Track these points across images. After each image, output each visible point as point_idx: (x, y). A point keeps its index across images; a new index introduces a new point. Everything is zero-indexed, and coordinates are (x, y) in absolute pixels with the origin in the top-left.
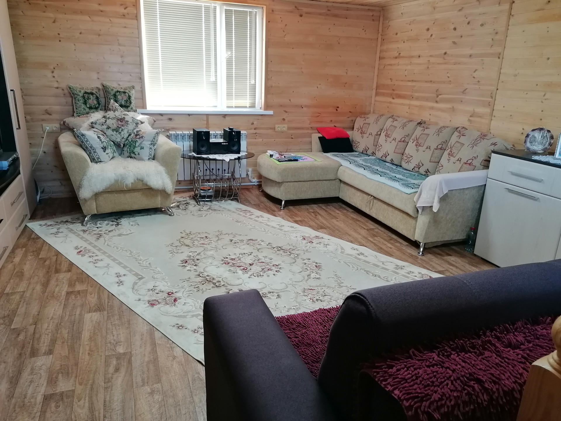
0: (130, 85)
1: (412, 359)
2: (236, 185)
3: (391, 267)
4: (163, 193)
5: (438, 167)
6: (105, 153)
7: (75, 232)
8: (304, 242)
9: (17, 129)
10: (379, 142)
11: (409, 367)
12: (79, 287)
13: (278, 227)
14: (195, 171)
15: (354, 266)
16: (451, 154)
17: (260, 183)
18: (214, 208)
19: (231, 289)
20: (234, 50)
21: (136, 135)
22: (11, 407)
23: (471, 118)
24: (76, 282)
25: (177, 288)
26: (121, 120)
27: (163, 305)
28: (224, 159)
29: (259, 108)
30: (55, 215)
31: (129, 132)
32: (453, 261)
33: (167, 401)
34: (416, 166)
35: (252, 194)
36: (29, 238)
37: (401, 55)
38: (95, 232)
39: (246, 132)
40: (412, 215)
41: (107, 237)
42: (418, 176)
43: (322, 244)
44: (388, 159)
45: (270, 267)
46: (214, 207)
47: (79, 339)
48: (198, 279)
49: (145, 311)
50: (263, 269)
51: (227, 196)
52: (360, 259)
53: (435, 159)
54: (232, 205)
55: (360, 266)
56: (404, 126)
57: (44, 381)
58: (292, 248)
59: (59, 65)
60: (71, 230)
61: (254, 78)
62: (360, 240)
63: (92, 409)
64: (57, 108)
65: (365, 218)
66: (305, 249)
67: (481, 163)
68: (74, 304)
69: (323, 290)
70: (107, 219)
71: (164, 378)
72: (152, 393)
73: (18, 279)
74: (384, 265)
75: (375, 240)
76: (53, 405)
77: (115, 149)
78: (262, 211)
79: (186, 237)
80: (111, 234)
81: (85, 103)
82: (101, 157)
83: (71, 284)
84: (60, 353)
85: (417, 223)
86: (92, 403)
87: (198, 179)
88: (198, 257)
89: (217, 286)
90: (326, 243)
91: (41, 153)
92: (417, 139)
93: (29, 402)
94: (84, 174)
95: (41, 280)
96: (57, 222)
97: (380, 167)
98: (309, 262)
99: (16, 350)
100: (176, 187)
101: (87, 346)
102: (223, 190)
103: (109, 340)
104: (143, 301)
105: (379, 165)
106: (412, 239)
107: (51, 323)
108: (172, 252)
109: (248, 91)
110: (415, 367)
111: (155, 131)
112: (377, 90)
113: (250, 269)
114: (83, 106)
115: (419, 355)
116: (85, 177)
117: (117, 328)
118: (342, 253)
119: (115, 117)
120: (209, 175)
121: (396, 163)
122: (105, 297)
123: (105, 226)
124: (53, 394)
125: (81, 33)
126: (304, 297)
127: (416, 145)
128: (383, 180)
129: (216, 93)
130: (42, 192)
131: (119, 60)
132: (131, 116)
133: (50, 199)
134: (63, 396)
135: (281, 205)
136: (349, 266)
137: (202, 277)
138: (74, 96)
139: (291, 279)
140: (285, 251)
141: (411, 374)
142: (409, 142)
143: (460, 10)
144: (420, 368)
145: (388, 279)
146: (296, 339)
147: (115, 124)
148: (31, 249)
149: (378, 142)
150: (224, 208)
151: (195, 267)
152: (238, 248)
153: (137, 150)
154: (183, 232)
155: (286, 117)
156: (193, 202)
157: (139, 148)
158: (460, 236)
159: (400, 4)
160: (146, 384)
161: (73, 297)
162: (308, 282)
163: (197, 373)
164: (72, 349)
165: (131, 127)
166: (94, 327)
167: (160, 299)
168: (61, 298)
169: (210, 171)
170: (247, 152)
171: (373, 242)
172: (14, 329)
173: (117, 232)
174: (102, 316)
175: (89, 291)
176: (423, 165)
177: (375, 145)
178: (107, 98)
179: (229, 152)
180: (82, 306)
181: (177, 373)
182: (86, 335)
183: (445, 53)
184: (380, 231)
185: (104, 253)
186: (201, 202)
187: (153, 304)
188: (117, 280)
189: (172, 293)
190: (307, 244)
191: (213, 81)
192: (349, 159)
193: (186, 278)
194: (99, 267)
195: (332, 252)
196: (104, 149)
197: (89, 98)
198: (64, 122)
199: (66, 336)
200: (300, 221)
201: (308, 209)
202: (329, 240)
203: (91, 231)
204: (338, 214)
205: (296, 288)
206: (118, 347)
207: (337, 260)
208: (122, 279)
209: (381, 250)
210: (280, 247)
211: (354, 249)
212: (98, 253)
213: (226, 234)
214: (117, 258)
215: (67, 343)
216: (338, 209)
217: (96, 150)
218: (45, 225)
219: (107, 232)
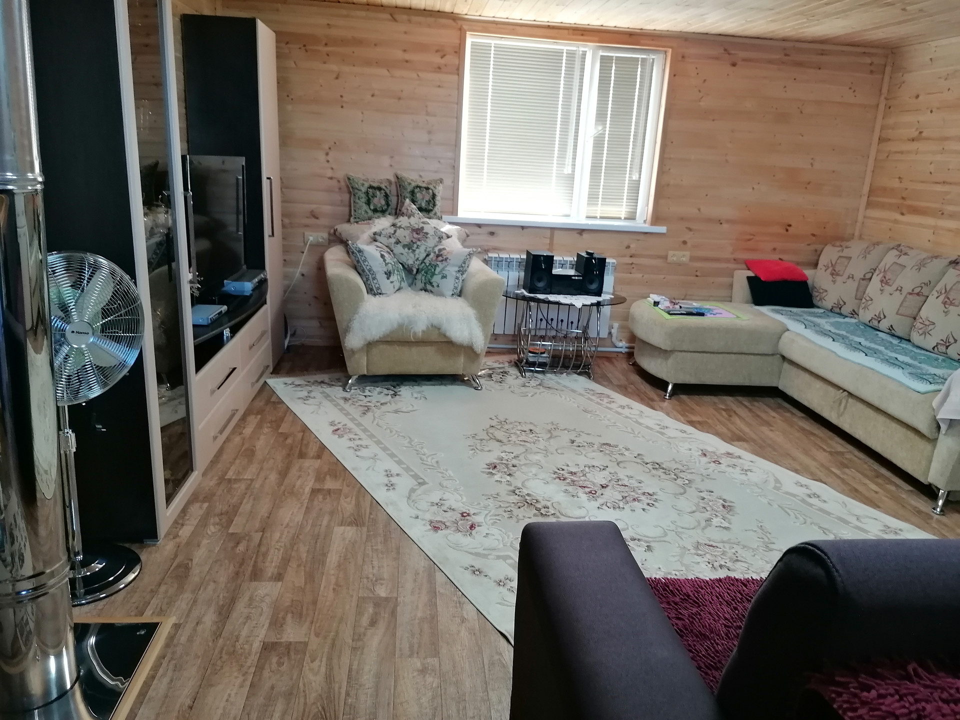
0: (436, 176)
1: (912, 682)
2: (589, 349)
3: (874, 527)
4: (469, 351)
6: (389, 281)
7: (333, 399)
8: (704, 460)
9: (270, 236)
10: (867, 292)
11: (906, 695)
12: (330, 484)
13: (657, 428)
14: (522, 321)
15: (798, 515)
17: (631, 350)
18: (548, 384)
20: (608, 122)
21: (438, 256)
22: (216, 652)
24: (326, 475)
25: (477, 507)
26: (419, 231)
27: (452, 532)
28: (574, 304)
29: (643, 219)
30: (307, 370)
31: (427, 250)
33: (446, 689)
34: (942, 342)
35: (616, 367)
36: (268, 402)
37: (924, 135)
38: (361, 403)
39: (614, 261)
40: (926, 434)
41: (378, 413)
42: (943, 361)
43: (738, 468)
44: (884, 325)
45: (637, 496)
46: (548, 382)
47: (323, 565)
48: (512, 497)
49: (423, 536)
50: (624, 497)
51: (572, 366)
52: (811, 505)
54: (579, 382)
55: (810, 517)
56: (921, 265)
57: (265, 620)
58: (681, 468)
59: (337, 143)
60: (327, 396)
61: (638, 170)
62: (814, 469)
63: (329, 678)
64: (327, 209)
65: (828, 431)
66: (705, 473)
68: (321, 509)
69: (733, 551)
70: (380, 384)
71: (444, 651)
72: (423, 671)
73: (246, 460)
74: (861, 522)
75: (844, 473)
76: (275, 660)
77: (404, 275)
78: (630, 398)
79: (499, 427)
80: (384, 408)
81: (368, 203)
82: (382, 287)
83: (320, 478)
84: (293, 582)
85: (936, 451)
86: (330, 669)
87: (527, 334)
88: (515, 462)
89: (542, 514)
90: (746, 468)
91: (298, 275)
92: (946, 291)
93: (241, 648)
94: (355, 310)
95: (277, 466)
96: (309, 382)
97: (866, 339)
98: (709, 497)
99: (232, 565)
100: (490, 343)
101: (333, 577)
102: (566, 357)
103: (366, 572)
104: (423, 520)
105: (863, 335)
106: (922, 480)
107: (286, 533)
108: (474, 447)
109: (626, 191)
110: (916, 697)
111: (467, 250)
112: (870, 198)
113: (602, 494)
114: (365, 207)
115: (927, 677)
116: (357, 316)
117: (380, 556)
118: (775, 488)
119: (409, 225)
120: (544, 329)
121: (899, 333)
122: (366, 505)
123: (377, 394)
124: (276, 643)
125: (373, 96)
126: (696, 557)
127: (945, 303)
128: (870, 362)
129: (569, 193)
130: (293, 335)
131: (425, 138)
132: (433, 226)
133: (303, 345)
134: (289, 649)
135: (666, 391)
136: (789, 514)
137: (519, 496)
138: (354, 191)
139: (673, 522)
140: (666, 471)
141: (908, 708)
142: (930, 296)
144: (927, 701)
146: (680, 623)
147: (407, 237)
148: (269, 418)
149: (865, 292)
150: (564, 386)
151: (508, 478)
152: (583, 456)
153: (436, 279)
154: (494, 418)
155: (690, 239)
156: (514, 371)
157: (440, 276)
159: (929, 43)
160: (415, 655)
161: (321, 497)
162: (705, 531)
163: (497, 653)
164: (311, 577)
165: (431, 242)
166: (346, 549)
167: (448, 521)
168: (304, 498)
169: (547, 322)
170: (613, 294)
171: (839, 477)
172: (232, 534)
173: (393, 407)
174: (359, 533)
175: (343, 491)
176: (956, 341)
177: (858, 297)
178: (401, 195)
179: (582, 293)
180: (332, 513)
181: (466, 646)
182: (333, 559)
184: (855, 458)
185: (372, 436)
186: (528, 372)
187: (437, 528)
188: (385, 480)
189: (469, 515)
190: (710, 465)
191: (569, 174)
192: (803, 320)
193: (493, 493)
194: (362, 457)
195: (756, 485)
196: (388, 274)
197: (374, 196)
198: (335, 231)
199: (304, 555)
200: (699, 422)
201: (715, 403)
202: (752, 462)
203: (355, 400)
204: (774, 417)
205: (681, 538)
206: (378, 587)
207: (765, 501)
208: (394, 480)
209: (855, 493)
210: (657, 464)
211: (801, 486)
212: (362, 435)
213: (564, 430)
214: (389, 447)
215: (305, 567)
216: (774, 410)
217: (377, 275)
218: (292, 384)
219: (379, 404)
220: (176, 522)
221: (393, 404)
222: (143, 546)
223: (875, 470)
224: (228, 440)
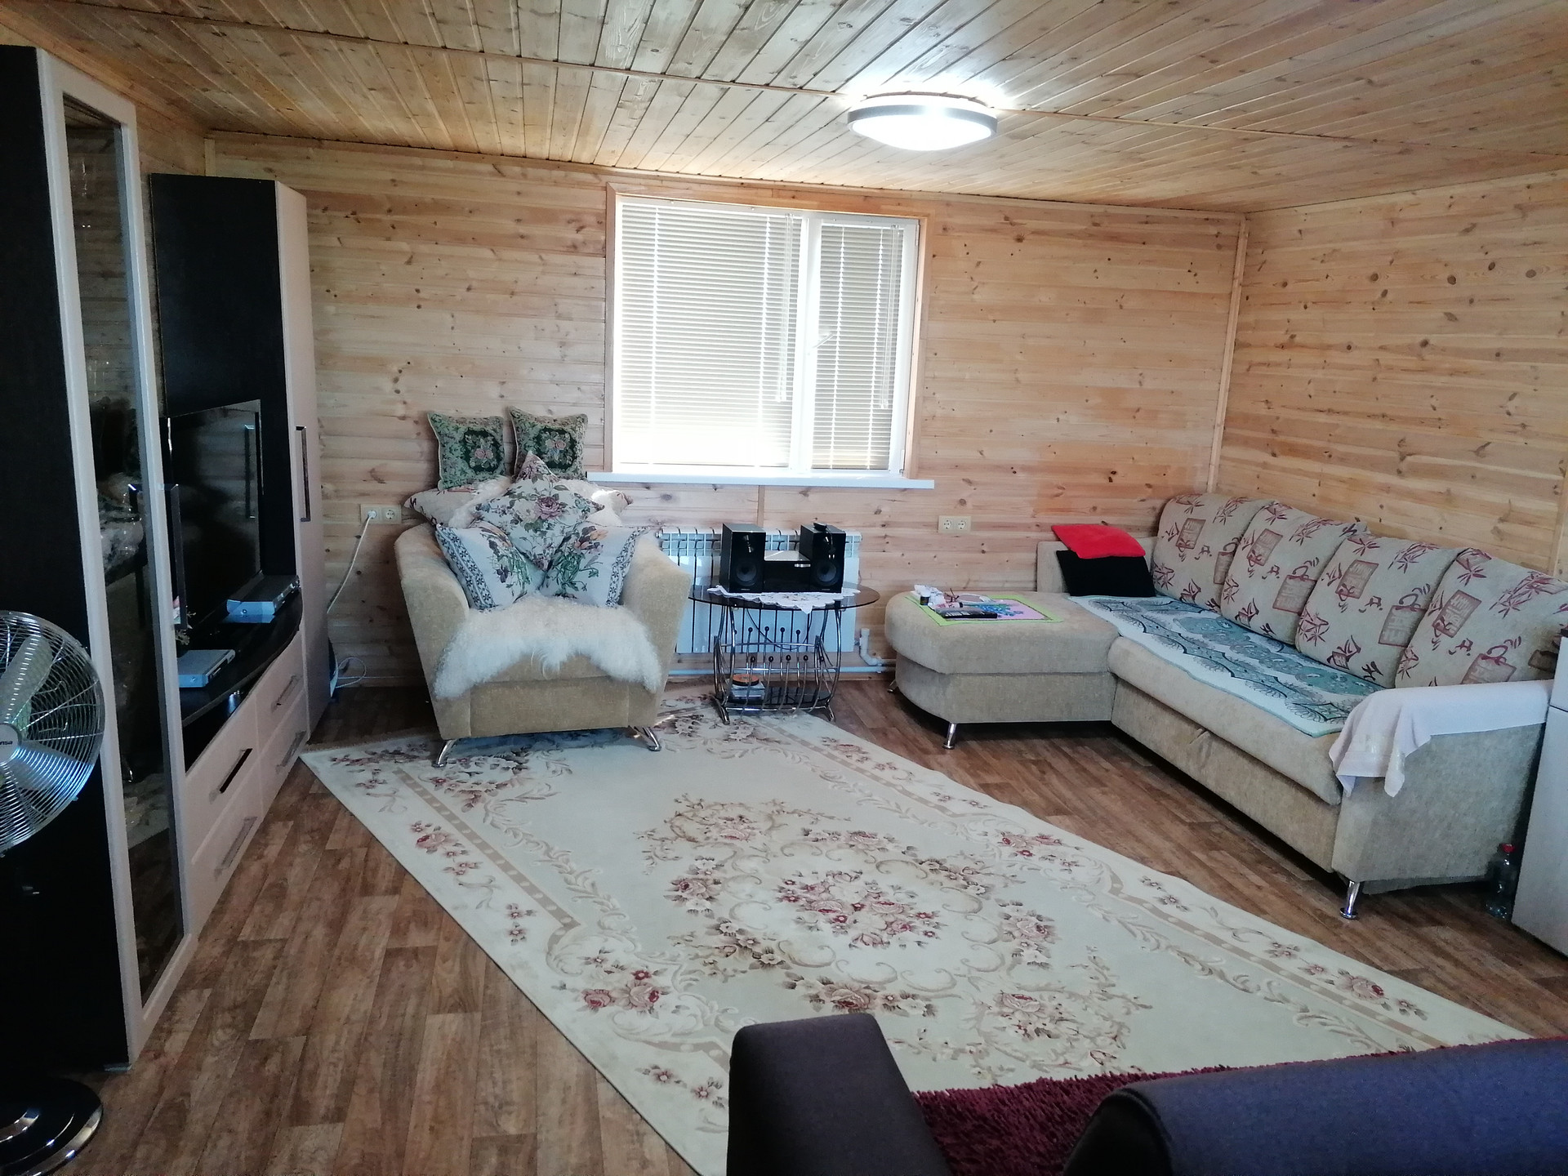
0: (576, 412)
2: (826, 672)
3: (1258, 947)
4: (638, 689)
5: (1404, 658)
6: (504, 585)
7: (415, 783)
8: (1007, 850)
9: (302, 520)
10: (1229, 574)
12: (416, 938)
13: (935, 800)
14: (720, 633)
15: (1148, 935)
16: (1441, 627)
17: (890, 669)
18: (766, 734)
19: (799, 975)
20: (839, 325)
21: (582, 541)
23: (1501, 526)
24: (409, 922)
25: (658, 960)
26: (549, 501)
27: (621, 1009)
28: (799, 606)
29: (894, 476)
30: (368, 734)
31: (565, 531)
32: (1446, 941)
34: (1339, 651)
35: (869, 698)
36: (304, 796)
37: (1297, 339)
38: (463, 787)
39: (859, 534)
40: (1323, 797)
41: (491, 801)
42: (1344, 679)
43: (1057, 862)
44: (1257, 623)
45: (908, 920)
46: (765, 731)
47: (410, 1085)
48: (715, 937)
49: (575, 1021)
50: (889, 924)
51: (801, 701)
52: (1166, 916)
53: (1396, 635)
54: (812, 728)
55: (1165, 938)
56: (1303, 535)
58: (973, 866)
59: (412, 363)
60: (406, 778)
61: (888, 395)
62: (1167, 855)
64: (398, 466)
65: (1186, 790)
66: (1009, 872)
67: (1531, 659)
68: (403, 986)
69: (1055, 1003)
70: (494, 750)
73: (272, 905)
74: (1239, 939)
75: (1213, 859)
77: (529, 573)
78: (893, 751)
79: (690, 815)
80: (502, 793)
81: (467, 457)
82: (493, 595)
83: (399, 929)
84: (362, 1121)
85: (1339, 823)
87: (729, 651)
88: (717, 875)
89: (763, 963)
90: (1069, 860)
91: (350, 573)
92: (1340, 575)
94: (451, 639)
95: (326, 912)
96: (375, 754)
97: (1232, 648)
98: (1017, 914)
99: (258, 1100)
100: (670, 670)
101: (428, 1107)
102: (791, 686)
103: (483, 1094)
104: (573, 990)
105: (1228, 641)
106: (1323, 866)
107: (345, 1033)
108: (652, 854)
109: (871, 427)
111: (629, 529)
112: (1227, 430)
113: (855, 922)
114: (461, 464)
116: (453, 645)
117: (505, 1062)
118: (1115, 891)
119: (534, 493)
120: (755, 643)
121: (1278, 635)
122: (478, 972)
123: (489, 770)
125: (469, 289)
126: (1001, 1018)
127: (1340, 593)
128: (1238, 686)
129: (785, 432)
130: (344, 670)
131: (556, 352)
132: (573, 491)
133: (362, 689)
135: (945, 733)
136: (1134, 934)
137: (725, 934)
138: (441, 439)
139: (965, 962)
140: (951, 873)
142: (1319, 581)
143: (1467, 231)
145: (1247, 984)
147: (532, 512)
148: (308, 824)
149: (1227, 573)
150: (791, 736)
151: (708, 904)
152: (823, 856)
153: (581, 577)
154: (681, 799)
155: (970, 496)
156: (710, 714)
157: (588, 572)
158: (1472, 868)
159: (1295, 209)
161: (402, 964)
162: (1013, 973)
164: (391, 1111)
165: (571, 519)
166: (449, 1055)
167: (615, 989)
168: (373, 967)
169: (760, 633)
170: (859, 587)
171: (1206, 867)
172: (257, 1041)
173: (518, 790)
174: (469, 1023)
175: (440, 950)
176: (1359, 650)
177: (1218, 580)
178: (519, 444)
179: (813, 588)
180: (422, 991)
182: (426, 1075)
183: (1425, 344)
184: (1227, 833)
185: (483, 846)
186: (732, 714)
187: (597, 1003)
188: (509, 924)
189: (647, 975)
190: (1016, 858)
191: (783, 403)
192: (1141, 619)
193: (684, 933)
194: (468, 886)
195: (1084, 887)
196: (503, 574)
197: (476, 446)
198: (413, 503)
199: (378, 1072)
200: (998, 786)
201: (1020, 752)
202: (1077, 848)
203: (454, 781)
204: (1107, 771)
205: (978, 989)
206: (503, 1117)
207: (1099, 914)
208: (523, 922)
209: (1229, 892)
210: (938, 862)
211: (1151, 884)
212: (467, 845)
213: (793, 813)
214: (513, 863)
215: (380, 1092)
216: (1106, 758)
217: (484, 577)
218: (346, 759)
219: (494, 786)
220: (158, 1028)
221: (517, 786)
222: (104, 1077)
223: (1258, 851)
224: (240, 869)
